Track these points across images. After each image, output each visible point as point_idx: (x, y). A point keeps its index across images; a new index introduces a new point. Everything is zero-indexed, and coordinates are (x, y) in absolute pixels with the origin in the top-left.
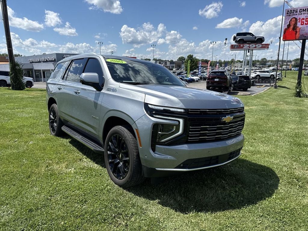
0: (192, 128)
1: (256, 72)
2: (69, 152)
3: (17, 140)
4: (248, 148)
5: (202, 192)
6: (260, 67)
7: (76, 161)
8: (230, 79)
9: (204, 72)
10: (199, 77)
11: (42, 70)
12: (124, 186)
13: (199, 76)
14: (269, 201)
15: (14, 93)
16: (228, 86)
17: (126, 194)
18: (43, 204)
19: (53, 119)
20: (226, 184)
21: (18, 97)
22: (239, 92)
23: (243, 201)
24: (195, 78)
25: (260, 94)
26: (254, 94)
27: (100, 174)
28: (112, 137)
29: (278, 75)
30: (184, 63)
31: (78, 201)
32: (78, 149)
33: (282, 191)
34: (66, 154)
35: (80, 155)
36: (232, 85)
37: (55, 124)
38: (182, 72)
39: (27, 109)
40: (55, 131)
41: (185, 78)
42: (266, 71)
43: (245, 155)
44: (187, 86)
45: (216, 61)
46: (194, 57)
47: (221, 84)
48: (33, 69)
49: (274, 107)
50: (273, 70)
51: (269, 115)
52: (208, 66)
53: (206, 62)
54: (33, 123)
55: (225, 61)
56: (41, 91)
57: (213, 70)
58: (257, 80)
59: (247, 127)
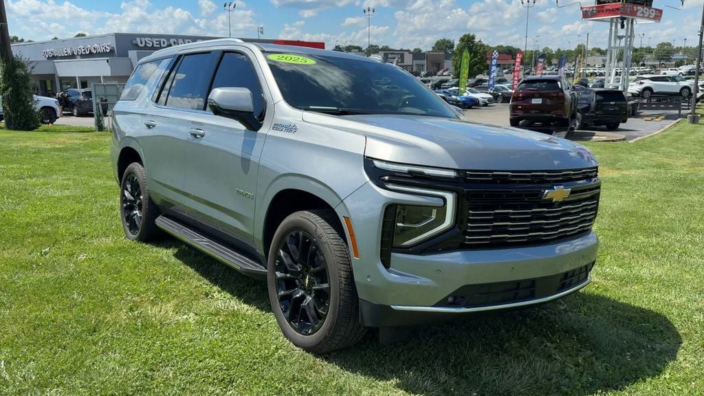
0: (473, 215)
1: (642, 81)
2: (179, 277)
3: (47, 250)
4: (611, 269)
5: (497, 366)
6: (654, 66)
7: (196, 298)
8: (572, 99)
9: (504, 81)
10: (490, 93)
11: (79, 77)
12: (315, 350)
13: (489, 91)
14: (653, 383)
15: (14, 137)
16: (567, 117)
17: (322, 367)
18: (138, 386)
19: (130, 201)
20: (555, 348)
21: (27, 147)
22: (597, 133)
23: (592, 384)
24: (480, 96)
25: (650, 139)
26: (636, 137)
27: (259, 325)
28: (288, 239)
29: (700, 88)
30: (450, 55)
31: (216, 381)
32: (197, 270)
33: (688, 365)
34: (172, 283)
35: (205, 284)
36: (579, 115)
37: (136, 212)
38: (446, 81)
39: (55, 177)
40: (138, 229)
41: (454, 97)
42: (669, 77)
43: (603, 285)
44: (462, 118)
45: (536, 51)
46: (477, 40)
47: (549, 112)
48: (54, 75)
49: (685, 170)
50: (690, 73)
51: (671, 191)
52: (514, 65)
53: (510, 53)
54: (79, 212)
55: (559, 50)
56: (82, 132)
57: (528, 74)
58: (645, 101)
59: (612, 221)
